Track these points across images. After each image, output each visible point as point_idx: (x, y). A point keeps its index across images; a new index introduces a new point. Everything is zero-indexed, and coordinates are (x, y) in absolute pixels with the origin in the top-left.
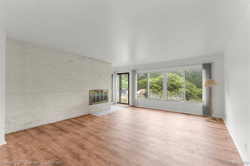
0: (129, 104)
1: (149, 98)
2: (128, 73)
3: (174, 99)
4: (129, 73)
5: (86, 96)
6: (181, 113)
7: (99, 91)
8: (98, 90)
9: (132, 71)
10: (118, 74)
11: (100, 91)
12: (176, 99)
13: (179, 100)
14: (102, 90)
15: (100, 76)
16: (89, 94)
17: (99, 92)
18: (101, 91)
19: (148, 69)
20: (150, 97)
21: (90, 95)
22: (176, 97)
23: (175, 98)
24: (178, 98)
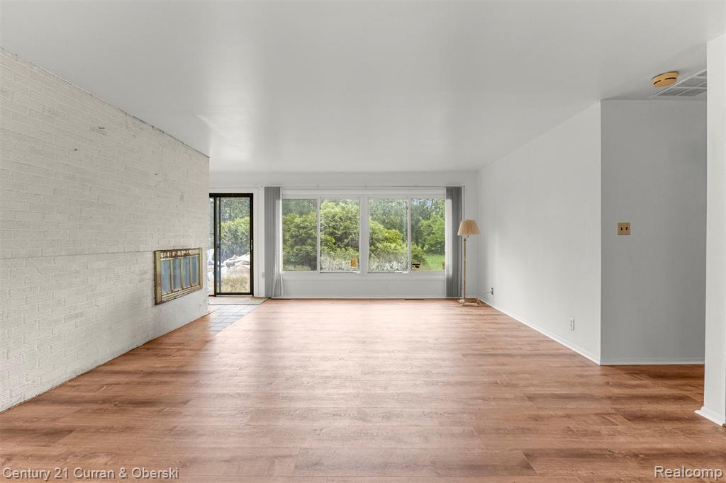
0: (252, 293)
1: (321, 268)
2: (251, 196)
3: (385, 269)
4: (252, 194)
5: (146, 273)
6: (406, 299)
7: (179, 253)
8: (177, 251)
9: (267, 190)
10: (211, 195)
11: (183, 252)
12: (391, 267)
13: (397, 270)
14: (186, 250)
15: (182, 197)
16: (151, 266)
17: (179, 256)
18: (185, 252)
19: (318, 188)
20: (323, 267)
21: (155, 268)
22: (390, 262)
23: (387, 266)
24: (395, 264)
